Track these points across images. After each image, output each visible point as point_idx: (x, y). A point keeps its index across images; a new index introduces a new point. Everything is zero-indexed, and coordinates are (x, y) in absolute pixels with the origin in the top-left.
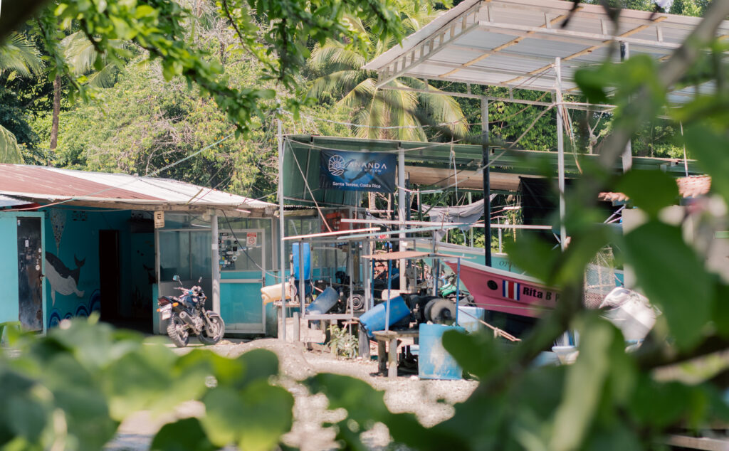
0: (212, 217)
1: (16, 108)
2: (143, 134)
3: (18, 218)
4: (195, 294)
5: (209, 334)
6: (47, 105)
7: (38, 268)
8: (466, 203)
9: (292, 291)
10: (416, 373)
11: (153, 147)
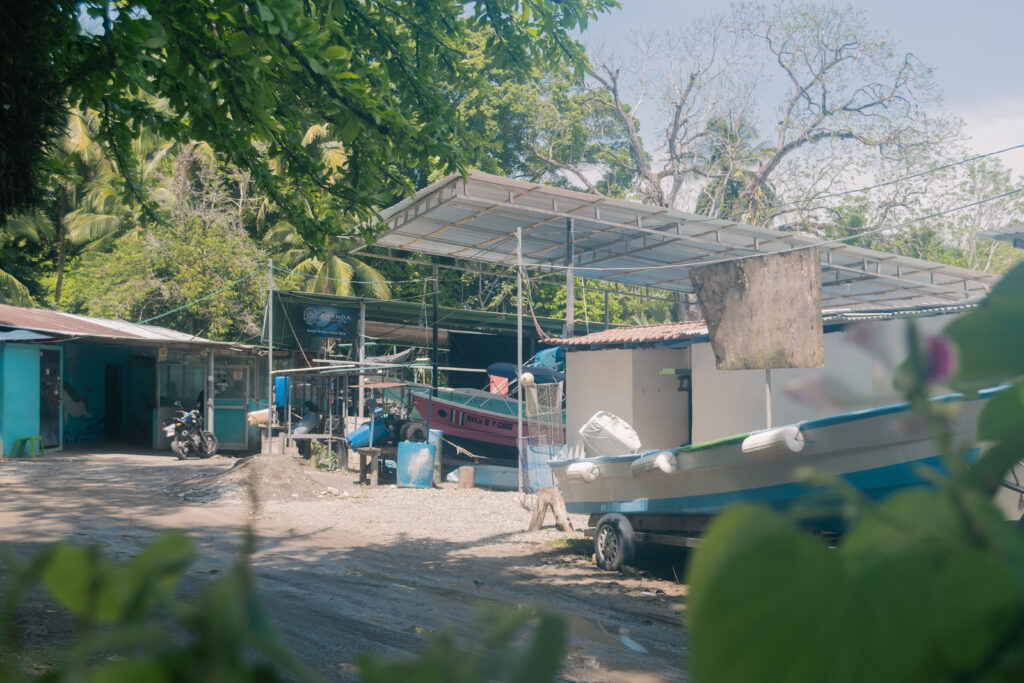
0: (209, 354)
1: (27, 268)
2: (139, 288)
3: (41, 350)
4: (194, 417)
5: (205, 450)
6: (51, 267)
7: (56, 392)
8: (392, 353)
9: (274, 415)
10: (395, 483)
11: (146, 300)
